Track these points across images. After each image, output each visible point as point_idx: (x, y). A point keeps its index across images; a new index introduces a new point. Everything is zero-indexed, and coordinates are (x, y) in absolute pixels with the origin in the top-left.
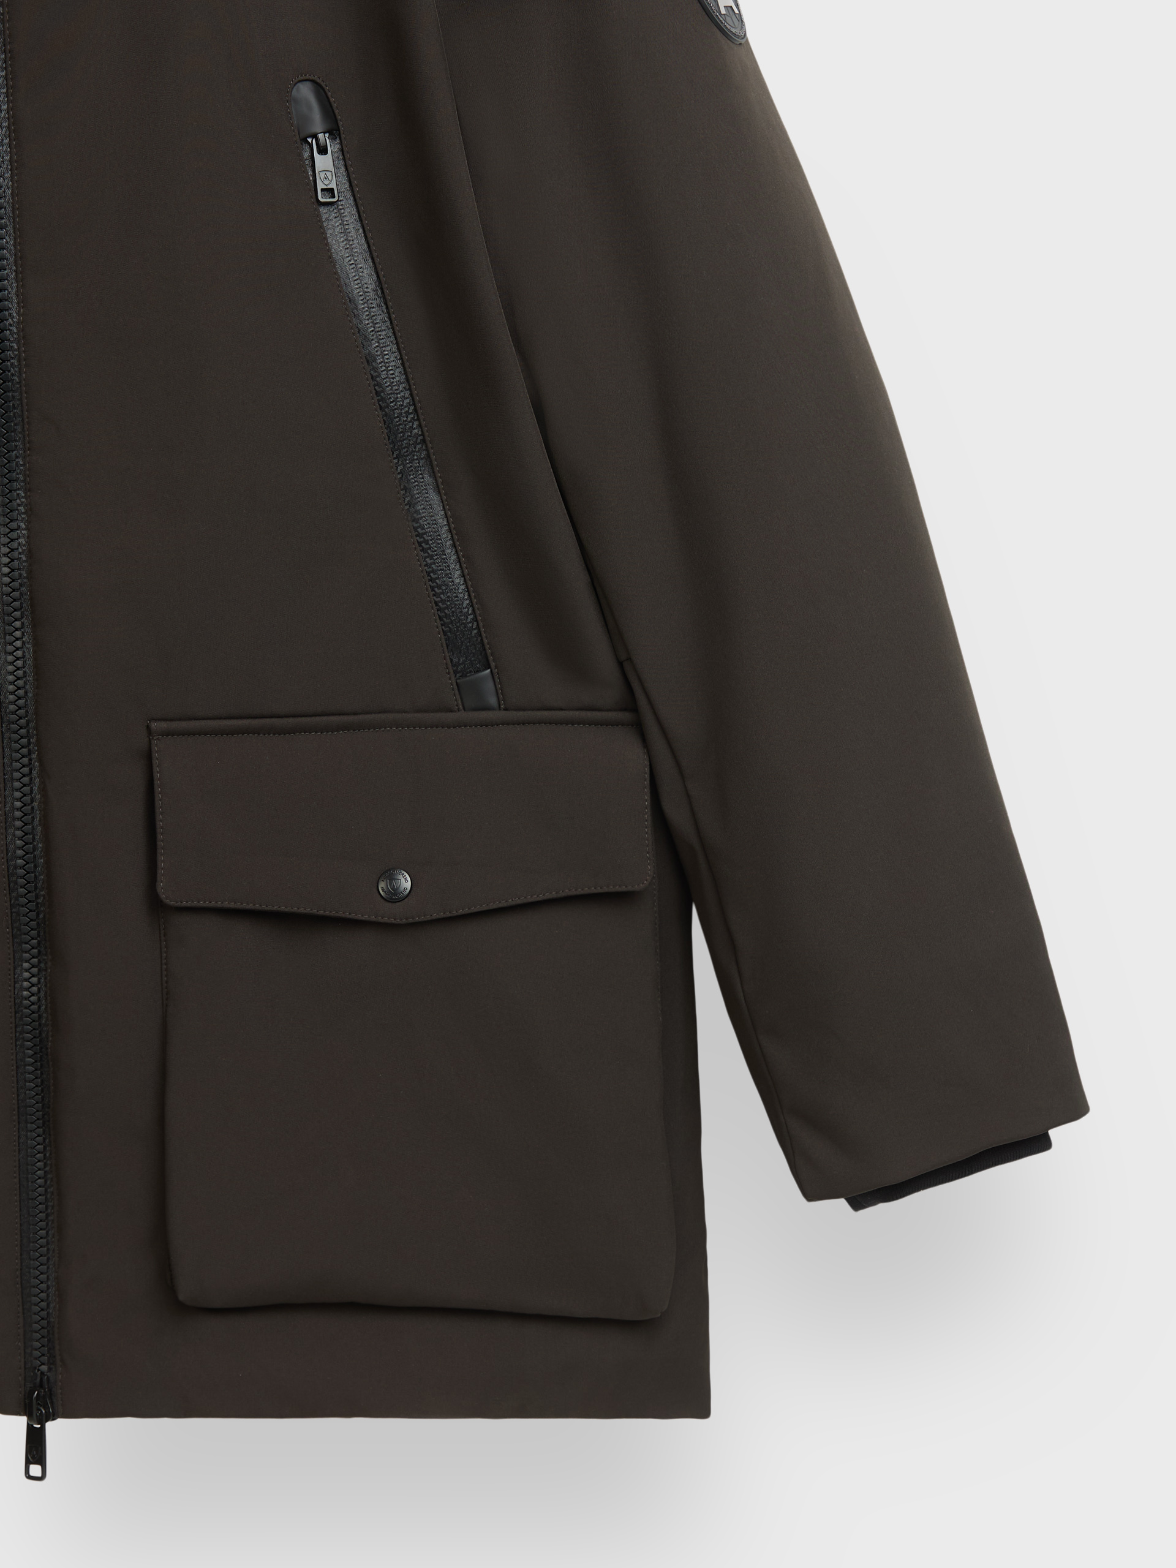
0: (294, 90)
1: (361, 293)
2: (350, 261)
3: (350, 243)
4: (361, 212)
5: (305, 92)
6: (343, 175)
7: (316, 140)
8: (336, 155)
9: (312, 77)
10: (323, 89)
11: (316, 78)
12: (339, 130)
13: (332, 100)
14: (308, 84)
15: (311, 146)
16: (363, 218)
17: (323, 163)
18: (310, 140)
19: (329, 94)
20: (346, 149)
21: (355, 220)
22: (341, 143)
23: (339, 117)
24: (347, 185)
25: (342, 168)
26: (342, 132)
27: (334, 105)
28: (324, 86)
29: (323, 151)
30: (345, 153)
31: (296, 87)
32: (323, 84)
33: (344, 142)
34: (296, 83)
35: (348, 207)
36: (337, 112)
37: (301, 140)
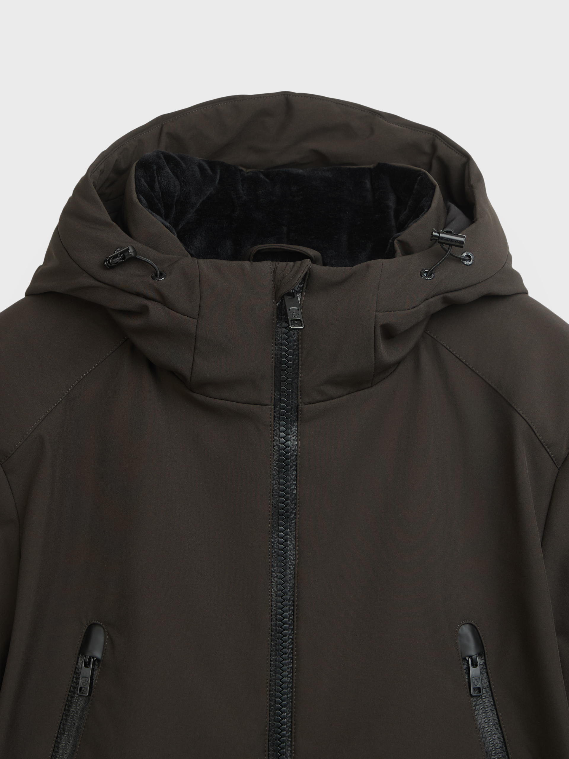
0: (460, 629)
1: (494, 749)
2: (488, 730)
3: (489, 719)
4: (495, 700)
5: (466, 630)
6: (485, 678)
7: (471, 659)
8: (482, 666)
9: (470, 622)
10: (476, 629)
11: (472, 622)
12: (484, 652)
13: (481, 635)
14: (468, 625)
15: (468, 662)
16: (496, 704)
17: (474, 671)
18: (467, 658)
19: (480, 631)
20: (487, 663)
21: (492, 705)
22: (485, 659)
23: (485, 645)
24: (488, 684)
25: (485, 673)
26: (486, 653)
27: (482, 638)
28: (477, 627)
29: (475, 665)
30: (487, 665)
31: (461, 628)
32: (476, 626)
33: (487, 659)
34: (461, 626)
35: (488, 697)
36: (483, 641)
37: (462, 659)
